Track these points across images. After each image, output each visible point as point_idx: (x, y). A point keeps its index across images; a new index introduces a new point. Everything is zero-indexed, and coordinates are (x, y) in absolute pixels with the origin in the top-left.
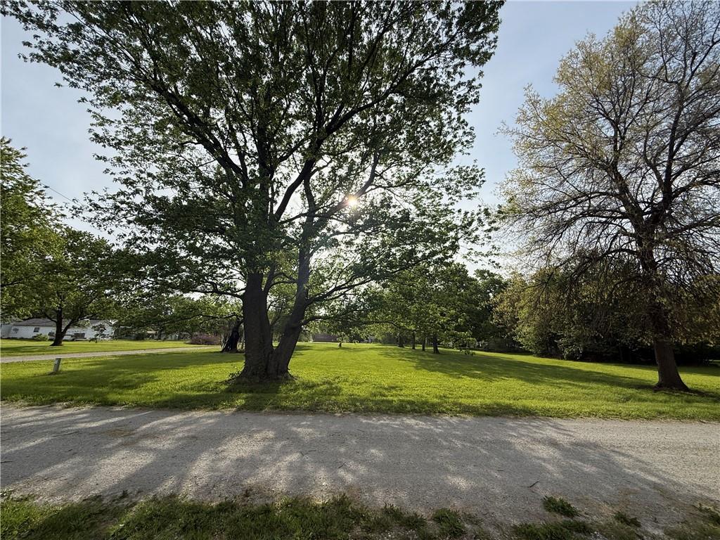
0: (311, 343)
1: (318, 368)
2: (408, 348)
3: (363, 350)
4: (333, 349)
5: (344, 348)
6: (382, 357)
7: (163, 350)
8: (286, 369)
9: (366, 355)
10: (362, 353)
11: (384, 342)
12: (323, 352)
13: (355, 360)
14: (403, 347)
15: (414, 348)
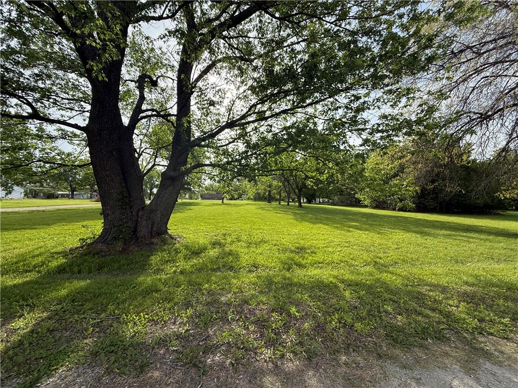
0: (200, 200)
1: (206, 222)
2: (274, 204)
3: (242, 205)
4: (217, 204)
5: (226, 204)
6: (260, 211)
7: (24, 209)
8: (164, 229)
9: (246, 210)
10: (242, 207)
11: (255, 199)
12: (209, 207)
13: (239, 213)
14: (270, 203)
15: (280, 204)
